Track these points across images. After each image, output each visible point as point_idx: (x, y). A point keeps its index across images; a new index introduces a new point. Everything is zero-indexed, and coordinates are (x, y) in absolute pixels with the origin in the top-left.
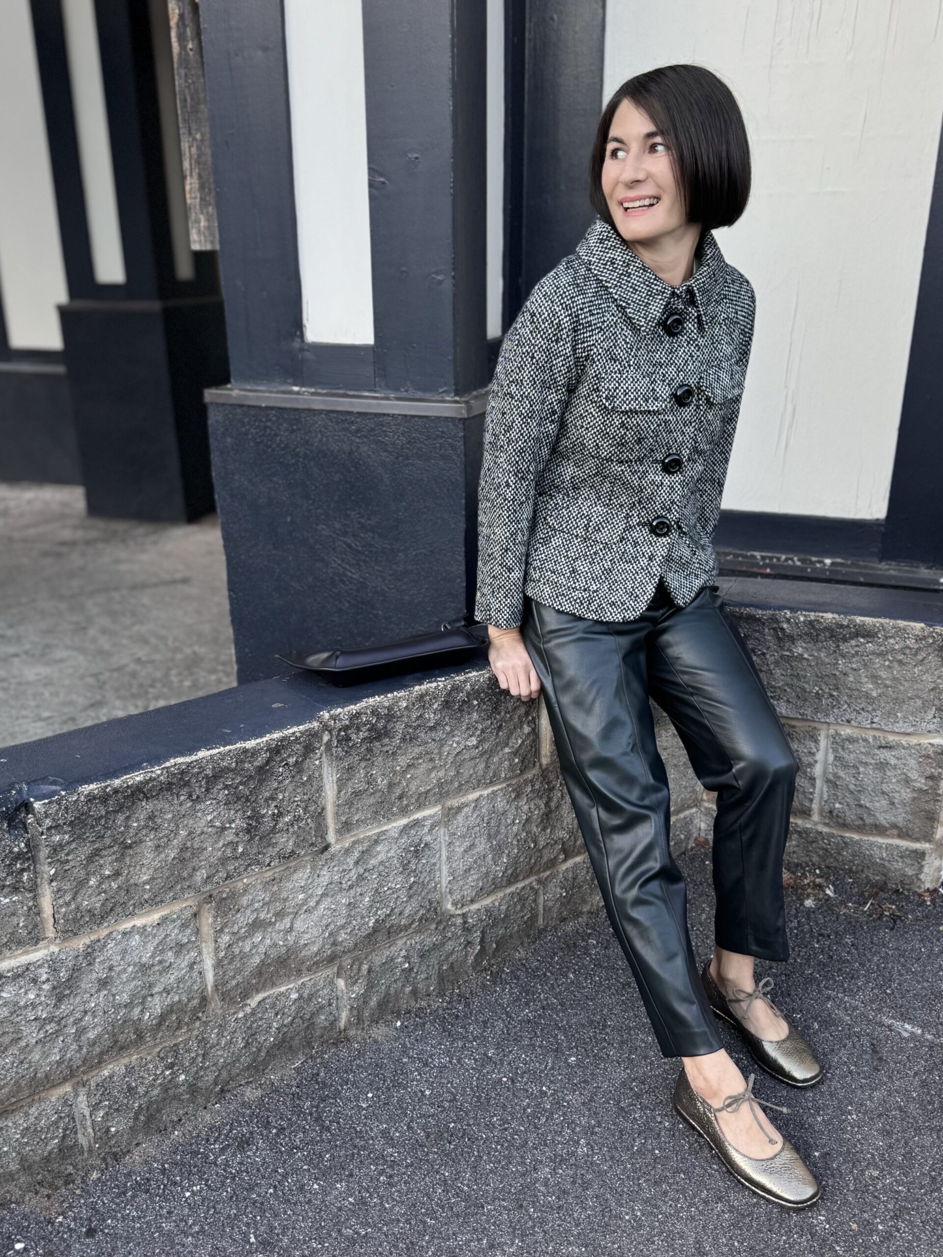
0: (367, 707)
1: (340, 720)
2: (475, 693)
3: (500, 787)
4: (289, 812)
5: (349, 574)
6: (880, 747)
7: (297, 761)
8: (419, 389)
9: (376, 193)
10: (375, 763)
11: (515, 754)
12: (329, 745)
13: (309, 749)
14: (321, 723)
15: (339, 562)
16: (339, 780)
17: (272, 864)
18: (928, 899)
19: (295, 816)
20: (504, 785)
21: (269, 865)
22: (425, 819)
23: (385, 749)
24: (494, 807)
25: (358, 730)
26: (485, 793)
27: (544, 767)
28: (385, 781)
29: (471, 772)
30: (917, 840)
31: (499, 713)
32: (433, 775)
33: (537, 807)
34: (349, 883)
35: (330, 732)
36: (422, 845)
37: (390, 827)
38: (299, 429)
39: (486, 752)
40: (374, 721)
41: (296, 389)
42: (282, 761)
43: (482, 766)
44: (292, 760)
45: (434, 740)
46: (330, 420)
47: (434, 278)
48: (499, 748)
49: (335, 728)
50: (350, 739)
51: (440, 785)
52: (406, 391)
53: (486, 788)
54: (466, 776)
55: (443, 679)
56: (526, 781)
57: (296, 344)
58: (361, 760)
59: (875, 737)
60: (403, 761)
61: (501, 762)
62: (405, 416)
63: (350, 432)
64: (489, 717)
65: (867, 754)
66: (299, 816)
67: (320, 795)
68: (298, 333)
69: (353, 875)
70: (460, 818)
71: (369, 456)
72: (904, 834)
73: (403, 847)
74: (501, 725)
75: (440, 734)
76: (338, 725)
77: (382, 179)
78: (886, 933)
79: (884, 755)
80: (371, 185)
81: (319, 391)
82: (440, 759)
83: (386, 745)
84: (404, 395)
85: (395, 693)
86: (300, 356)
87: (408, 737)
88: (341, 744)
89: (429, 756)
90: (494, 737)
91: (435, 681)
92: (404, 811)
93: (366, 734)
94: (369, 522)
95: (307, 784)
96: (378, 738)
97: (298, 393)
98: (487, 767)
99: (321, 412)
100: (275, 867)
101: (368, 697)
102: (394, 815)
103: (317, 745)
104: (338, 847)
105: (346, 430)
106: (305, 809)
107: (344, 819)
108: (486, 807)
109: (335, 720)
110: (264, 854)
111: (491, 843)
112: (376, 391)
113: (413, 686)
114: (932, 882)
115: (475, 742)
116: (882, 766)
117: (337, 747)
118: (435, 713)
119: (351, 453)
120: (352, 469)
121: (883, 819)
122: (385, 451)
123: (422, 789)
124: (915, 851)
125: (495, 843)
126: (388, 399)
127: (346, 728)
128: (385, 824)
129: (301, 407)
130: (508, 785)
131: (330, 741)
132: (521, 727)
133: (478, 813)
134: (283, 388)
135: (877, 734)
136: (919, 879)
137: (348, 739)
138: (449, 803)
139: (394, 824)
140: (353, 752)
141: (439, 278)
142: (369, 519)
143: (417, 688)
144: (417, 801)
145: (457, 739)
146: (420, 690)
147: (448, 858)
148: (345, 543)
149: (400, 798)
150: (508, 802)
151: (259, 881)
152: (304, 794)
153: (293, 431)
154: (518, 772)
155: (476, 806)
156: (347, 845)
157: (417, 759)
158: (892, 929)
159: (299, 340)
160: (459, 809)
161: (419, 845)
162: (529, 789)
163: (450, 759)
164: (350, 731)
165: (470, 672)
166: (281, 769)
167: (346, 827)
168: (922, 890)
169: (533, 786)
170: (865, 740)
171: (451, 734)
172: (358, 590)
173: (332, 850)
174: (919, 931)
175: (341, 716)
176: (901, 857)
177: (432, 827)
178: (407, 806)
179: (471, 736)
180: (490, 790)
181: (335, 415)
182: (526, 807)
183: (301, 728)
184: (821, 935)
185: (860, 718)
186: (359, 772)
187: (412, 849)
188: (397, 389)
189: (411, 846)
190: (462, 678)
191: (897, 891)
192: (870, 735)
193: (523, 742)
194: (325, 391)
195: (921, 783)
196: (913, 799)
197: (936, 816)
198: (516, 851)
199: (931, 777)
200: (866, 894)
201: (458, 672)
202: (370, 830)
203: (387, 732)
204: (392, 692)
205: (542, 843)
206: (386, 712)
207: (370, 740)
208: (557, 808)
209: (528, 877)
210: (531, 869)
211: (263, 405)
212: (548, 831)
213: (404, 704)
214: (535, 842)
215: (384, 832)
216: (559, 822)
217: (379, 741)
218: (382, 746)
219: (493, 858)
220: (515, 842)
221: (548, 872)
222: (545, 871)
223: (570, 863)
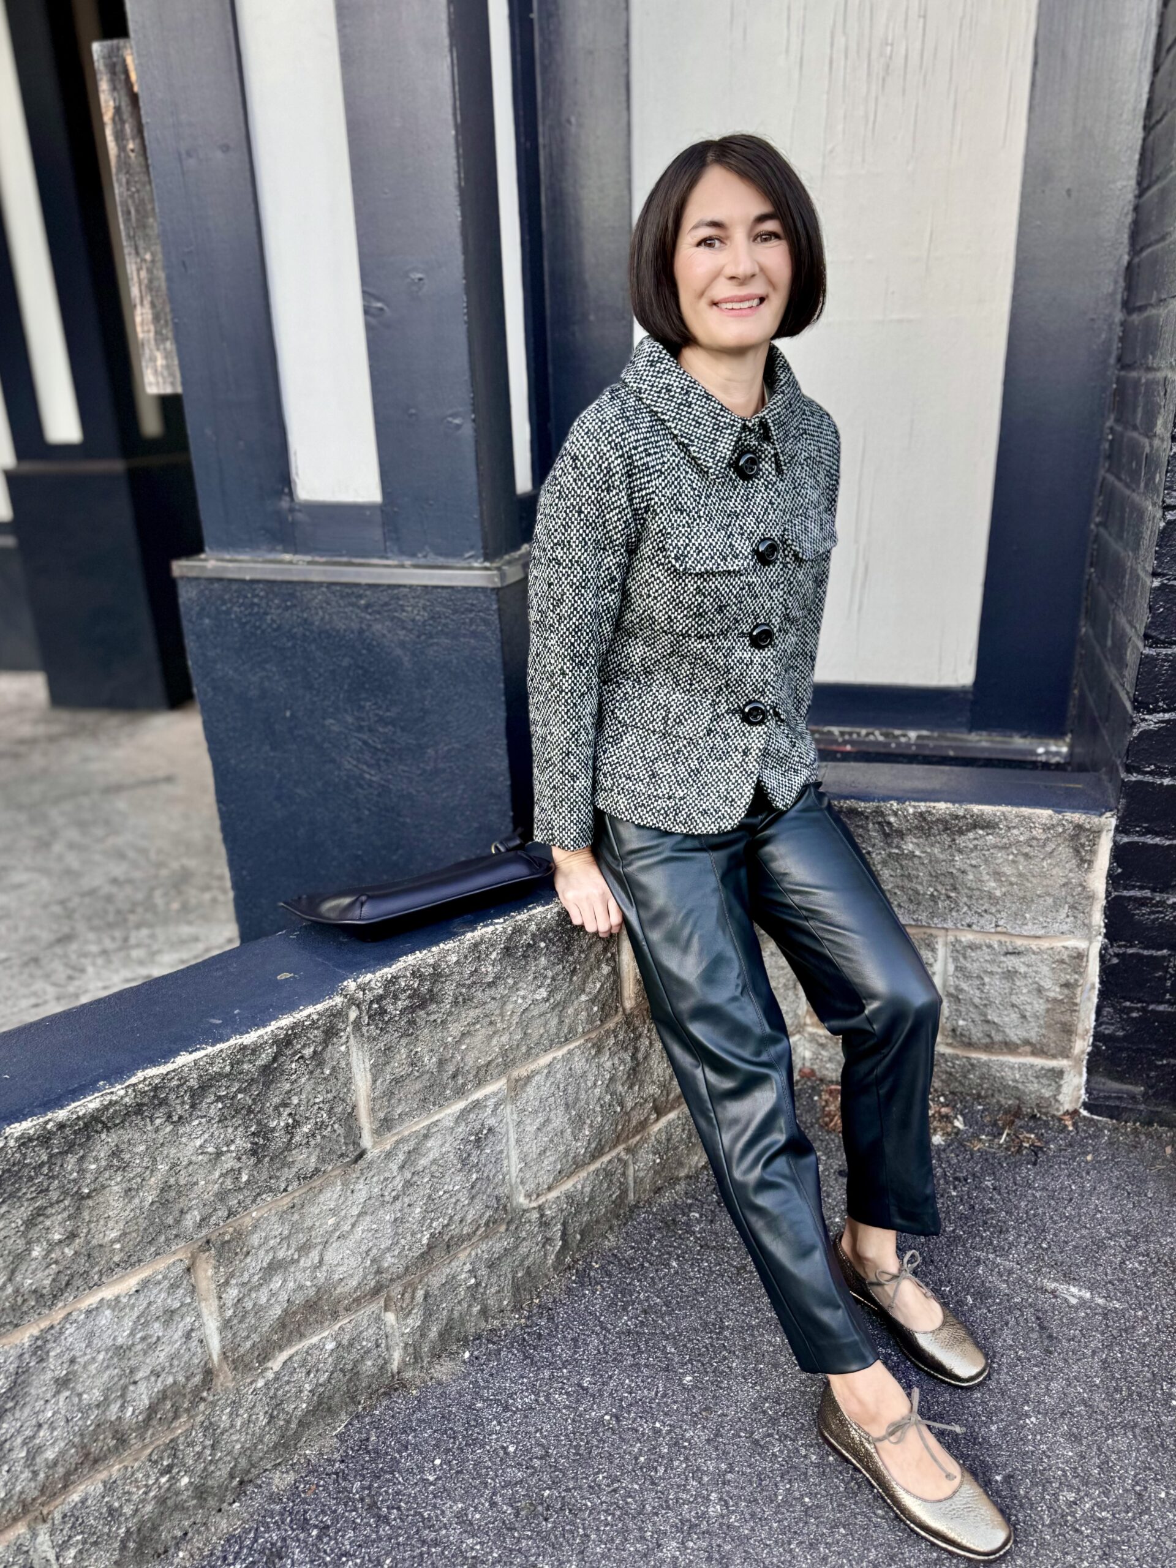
0: (405, 969)
1: (371, 989)
2: (542, 934)
3: (577, 1044)
4: (308, 1119)
5: (367, 776)
6: (1007, 953)
7: (315, 1052)
8: (441, 555)
9: (373, 321)
10: (420, 1038)
11: (593, 1001)
12: (357, 1024)
13: (331, 1033)
14: (345, 996)
15: (355, 763)
16: (373, 1066)
17: (290, 1189)
18: (1069, 1123)
19: (316, 1123)
20: (582, 1041)
21: (285, 1190)
22: (486, 1098)
23: (433, 1017)
24: (570, 1069)
25: (396, 998)
26: (560, 1053)
27: (628, 1011)
28: (434, 1059)
29: (542, 1031)
30: (1054, 1057)
31: (572, 954)
32: (494, 1042)
33: (622, 1061)
34: (394, 1194)
35: (358, 1006)
36: (485, 1132)
37: (442, 1115)
38: (294, 606)
39: (559, 1003)
40: (416, 986)
41: (287, 557)
42: (294, 1054)
43: (554, 1022)
44: (308, 1052)
45: (494, 999)
46: (333, 593)
47: (450, 423)
48: (574, 996)
49: (364, 1001)
50: (385, 1012)
51: (504, 1054)
52: (425, 557)
53: (560, 1048)
54: (535, 1036)
55: (502, 920)
56: (607, 1032)
57: (285, 504)
58: (400, 1037)
59: (1000, 942)
60: (454, 1031)
61: (577, 1013)
62: (426, 587)
63: (359, 607)
64: (561, 961)
65: (993, 961)
66: (323, 1122)
67: (349, 1090)
68: (286, 490)
69: (398, 1183)
70: (530, 1090)
71: (384, 636)
72: (1038, 1050)
73: (461, 1137)
74: (575, 968)
75: (501, 990)
76: (369, 996)
77: (379, 305)
78: (1029, 1170)
79: (1011, 962)
80: (367, 311)
81: (317, 559)
82: (502, 1021)
83: (434, 1013)
84: (422, 561)
85: (442, 945)
86: (290, 518)
87: (460, 999)
88: (374, 1020)
89: (488, 1019)
90: (567, 984)
91: (491, 924)
92: (460, 1092)
93: (407, 1002)
94: (388, 714)
95: (331, 1078)
96: (423, 1005)
97: (291, 562)
98: (561, 1022)
99: (320, 584)
100: (294, 1191)
101: (406, 954)
102: (447, 1099)
103: (341, 1026)
104: (376, 1151)
105: (352, 605)
106: (330, 1113)
107: (382, 1115)
108: (561, 1071)
109: (364, 990)
110: (278, 1178)
111: (570, 1114)
112: (387, 558)
113: (463, 934)
114: (1071, 1102)
115: (545, 995)
116: (1010, 975)
117: (368, 1024)
118: (493, 965)
119: (361, 631)
120: (364, 652)
121: (1015, 1035)
122: (404, 628)
123: (481, 1062)
124: (1052, 1070)
125: (574, 1113)
126: (402, 566)
127: (379, 999)
128: (436, 1112)
129: (295, 578)
130: (587, 1041)
131: (359, 1018)
132: (599, 968)
133: (552, 1079)
134: (271, 556)
135: (1003, 938)
136: (1057, 1101)
137: (383, 1012)
138: (515, 1074)
139: (448, 1111)
140: (390, 1028)
141: (457, 421)
142: (388, 710)
143: (469, 935)
144: (475, 1076)
145: (522, 993)
146: (473, 937)
147: (518, 1141)
148: (359, 739)
149: (454, 1077)
150: (587, 1060)
151: (273, 1212)
152: (327, 1092)
153: (287, 608)
154: (599, 1023)
155: (549, 1072)
156: (388, 1147)
157: (474, 1024)
158: (1035, 1164)
159: (288, 499)
160: (529, 1078)
161: (481, 1131)
162: (612, 1041)
163: (516, 1019)
164: (384, 1002)
165: (534, 908)
166: (293, 1065)
167: (386, 1125)
168: (1061, 1113)
169: (616, 1037)
170: (989, 946)
171: (515, 988)
172: (379, 795)
173: (368, 1156)
174: (1065, 1163)
175: (373, 984)
176: (1037, 1077)
177: (497, 1106)
178: (464, 1085)
179: (540, 987)
180: (565, 1050)
181: (338, 588)
182: (609, 1064)
183: (320, 1007)
184: (957, 1179)
185: (982, 921)
186: (399, 1052)
187: (473, 1138)
188: (413, 555)
189: (470, 1135)
190: (523, 916)
191: (1034, 1116)
192: (994, 941)
193: (602, 986)
194: (324, 559)
195: (1055, 992)
196: (1048, 1010)
197: (1074, 1028)
198: (599, 1119)
199: (1067, 985)
200: (1000, 1123)
201: (519, 909)
202: (417, 1123)
203: (433, 997)
204: (437, 944)
205: (629, 1104)
206: (431, 970)
207: (412, 1009)
208: (645, 1058)
209: (615, 1146)
210: (618, 1137)
211: (248, 578)
212: (636, 1088)
213: (454, 958)
214: (621, 1104)
215: (435, 1124)
216: (648, 1076)
217: (423, 1009)
218: (428, 1014)
219: (573, 1133)
220: (598, 1109)
221: (638, 1138)
222: (634, 1136)
223: (663, 1121)
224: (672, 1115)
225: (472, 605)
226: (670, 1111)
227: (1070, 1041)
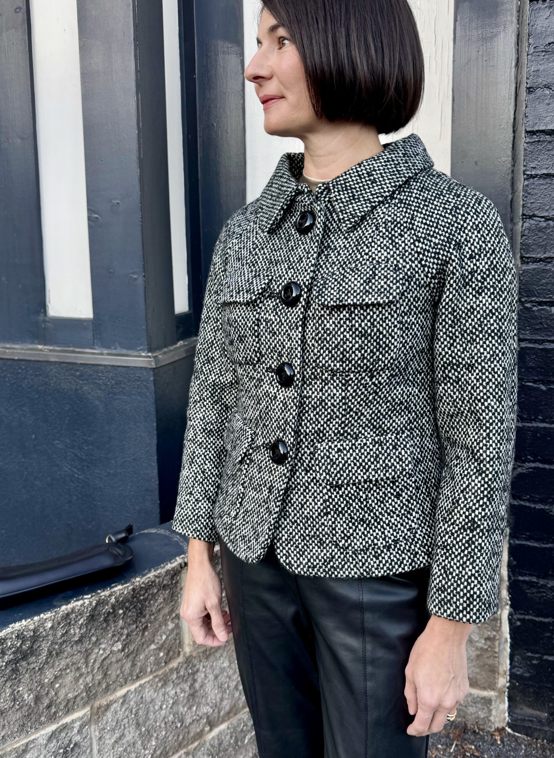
0: (12, 633)
2: (120, 604)
3: (147, 679)
5: (76, 475)
8: (124, 348)
10: (22, 681)
11: (160, 649)
15: (69, 467)
18: (498, 738)
20: (151, 677)
22: (73, 722)
23: (32, 666)
24: (142, 698)
26: (133, 688)
27: (188, 654)
28: (32, 696)
29: (118, 672)
30: (484, 689)
31: (145, 617)
32: (81, 681)
33: (183, 691)
36: (72, 746)
37: (38, 735)
39: (132, 652)
40: (18, 645)
41: (40, 347)
43: (128, 665)
45: (79, 652)
46: (62, 368)
47: (131, 277)
48: (145, 646)
51: (88, 689)
52: (116, 349)
53: (133, 684)
54: (114, 676)
55: (90, 596)
56: (171, 670)
57: (41, 318)
58: (6, 681)
60: (49, 675)
61: (147, 658)
62: (114, 366)
63: (76, 377)
64: (135, 622)
68: (42, 310)
70: (109, 714)
71: (89, 393)
73: (53, 750)
74: (147, 626)
75: (87, 645)
81: (56, 348)
82: (87, 666)
83: (33, 663)
84: (114, 352)
85: (42, 615)
86: (43, 326)
87: (54, 653)
89: (75, 666)
90: (139, 638)
91: (82, 599)
92: (53, 718)
93: (12, 656)
94: (90, 438)
96: (25, 657)
97: (41, 350)
98: (134, 665)
99: (55, 363)
101: (15, 622)
102: (41, 724)
105: (72, 375)
108: (134, 700)
111: (141, 730)
112: (95, 349)
113: (60, 607)
114: (499, 722)
115: (120, 647)
118: (80, 628)
119: (76, 390)
120: (78, 402)
122: (100, 389)
123: (70, 696)
124: (484, 698)
125: (143, 729)
126: (102, 354)
128: (33, 734)
129: (42, 359)
130: (155, 677)
132: (166, 625)
133: (127, 706)
134: (31, 346)
136: (490, 721)
138: (97, 704)
139: (43, 732)
141: (135, 276)
143: (64, 608)
144: (65, 707)
145: (103, 646)
147: (99, 751)
148: (73, 453)
149: (49, 707)
150: (155, 691)
153: (36, 376)
154: (163, 664)
155: (125, 701)
157: (66, 669)
159: (43, 315)
160: (108, 706)
161: (68, 745)
162: (174, 676)
163: (97, 665)
165: (116, 586)
168: (493, 730)
169: (178, 673)
171: (97, 643)
176: (475, 703)
177: (82, 727)
178: (55, 713)
179: (117, 642)
180: (137, 684)
181: (65, 365)
182: (173, 692)
186: (4, 691)
187: (62, 751)
188: (109, 348)
189: (60, 748)
190: (107, 593)
191: (475, 732)
193: (167, 637)
195: (481, 644)
196: (478, 656)
197: (496, 669)
198: (164, 733)
199: (488, 639)
200: (451, 735)
201: (104, 588)
202: (17, 742)
203: (32, 652)
204: (38, 614)
205: (188, 721)
206: (32, 634)
207: (16, 661)
208: (201, 686)
209: (177, 751)
210: (180, 744)
211: (16, 358)
212: (194, 708)
213: (49, 625)
214: (182, 721)
215: (33, 741)
216: (204, 699)
217: (26, 660)
218: (28, 664)
219: (142, 744)
220: (163, 725)
221: (196, 744)
222: (192, 743)
223: (216, 731)
224: (223, 726)
225: (139, 377)
226: (222, 723)
227: (495, 678)
